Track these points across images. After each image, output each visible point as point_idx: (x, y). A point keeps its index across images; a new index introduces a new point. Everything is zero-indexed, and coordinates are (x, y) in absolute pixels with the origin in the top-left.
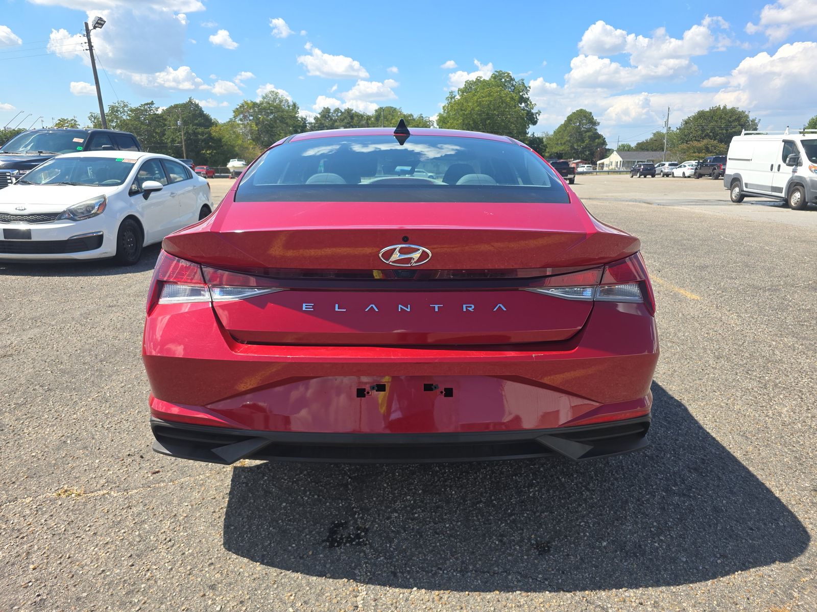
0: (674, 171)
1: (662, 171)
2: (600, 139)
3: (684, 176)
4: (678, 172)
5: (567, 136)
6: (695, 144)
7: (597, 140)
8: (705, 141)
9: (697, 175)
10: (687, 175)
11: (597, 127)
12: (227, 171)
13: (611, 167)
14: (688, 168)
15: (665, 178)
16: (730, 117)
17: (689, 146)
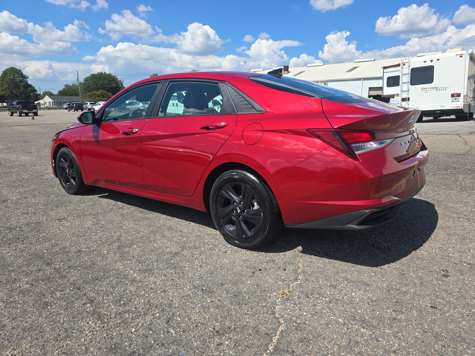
0: (94, 107)
1: (87, 107)
2: (32, 88)
5: (6, 84)
6: (95, 92)
7: (29, 88)
8: (100, 91)
11: (27, 80)
13: (46, 106)
16: (110, 79)
17: (92, 93)
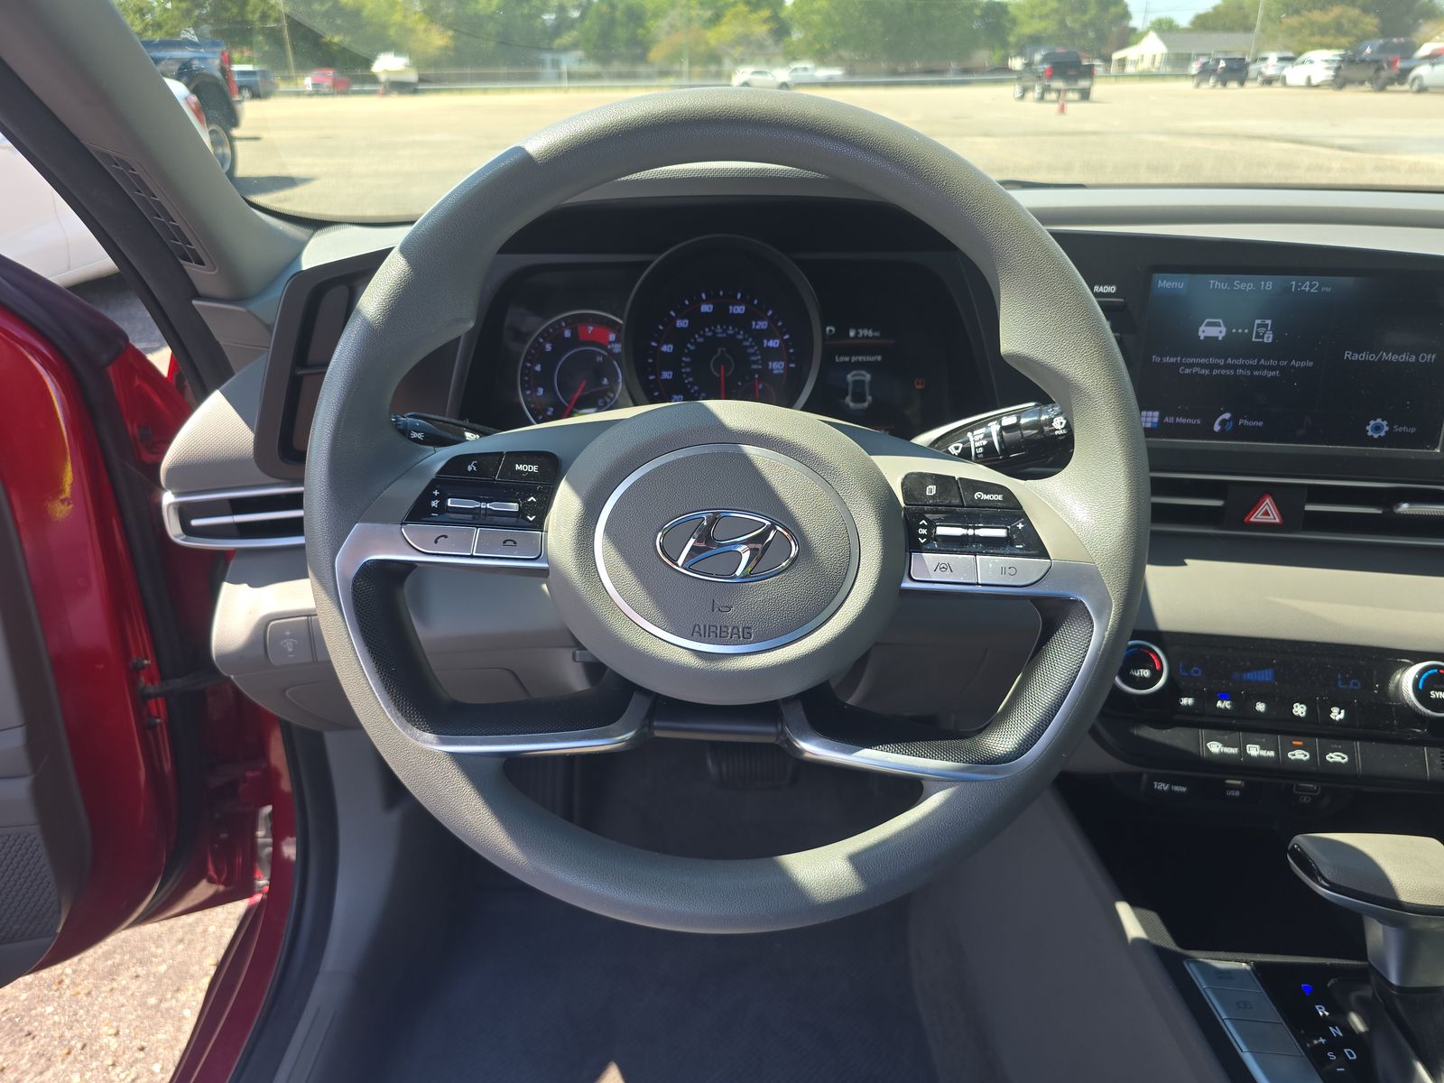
0: (1287, 72)
1: (1260, 73)
2: (1119, 7)
3: (1309, 85)
4: (1295, 74)
6: (1316, 15)
8: (1337, 11)
9: (1340, 81)
10: (1314, 82)
12: (374, 79)
13: (1140, 66)
14: (1320, 63)
15: (1267, 90)
17: (1303, 20)
